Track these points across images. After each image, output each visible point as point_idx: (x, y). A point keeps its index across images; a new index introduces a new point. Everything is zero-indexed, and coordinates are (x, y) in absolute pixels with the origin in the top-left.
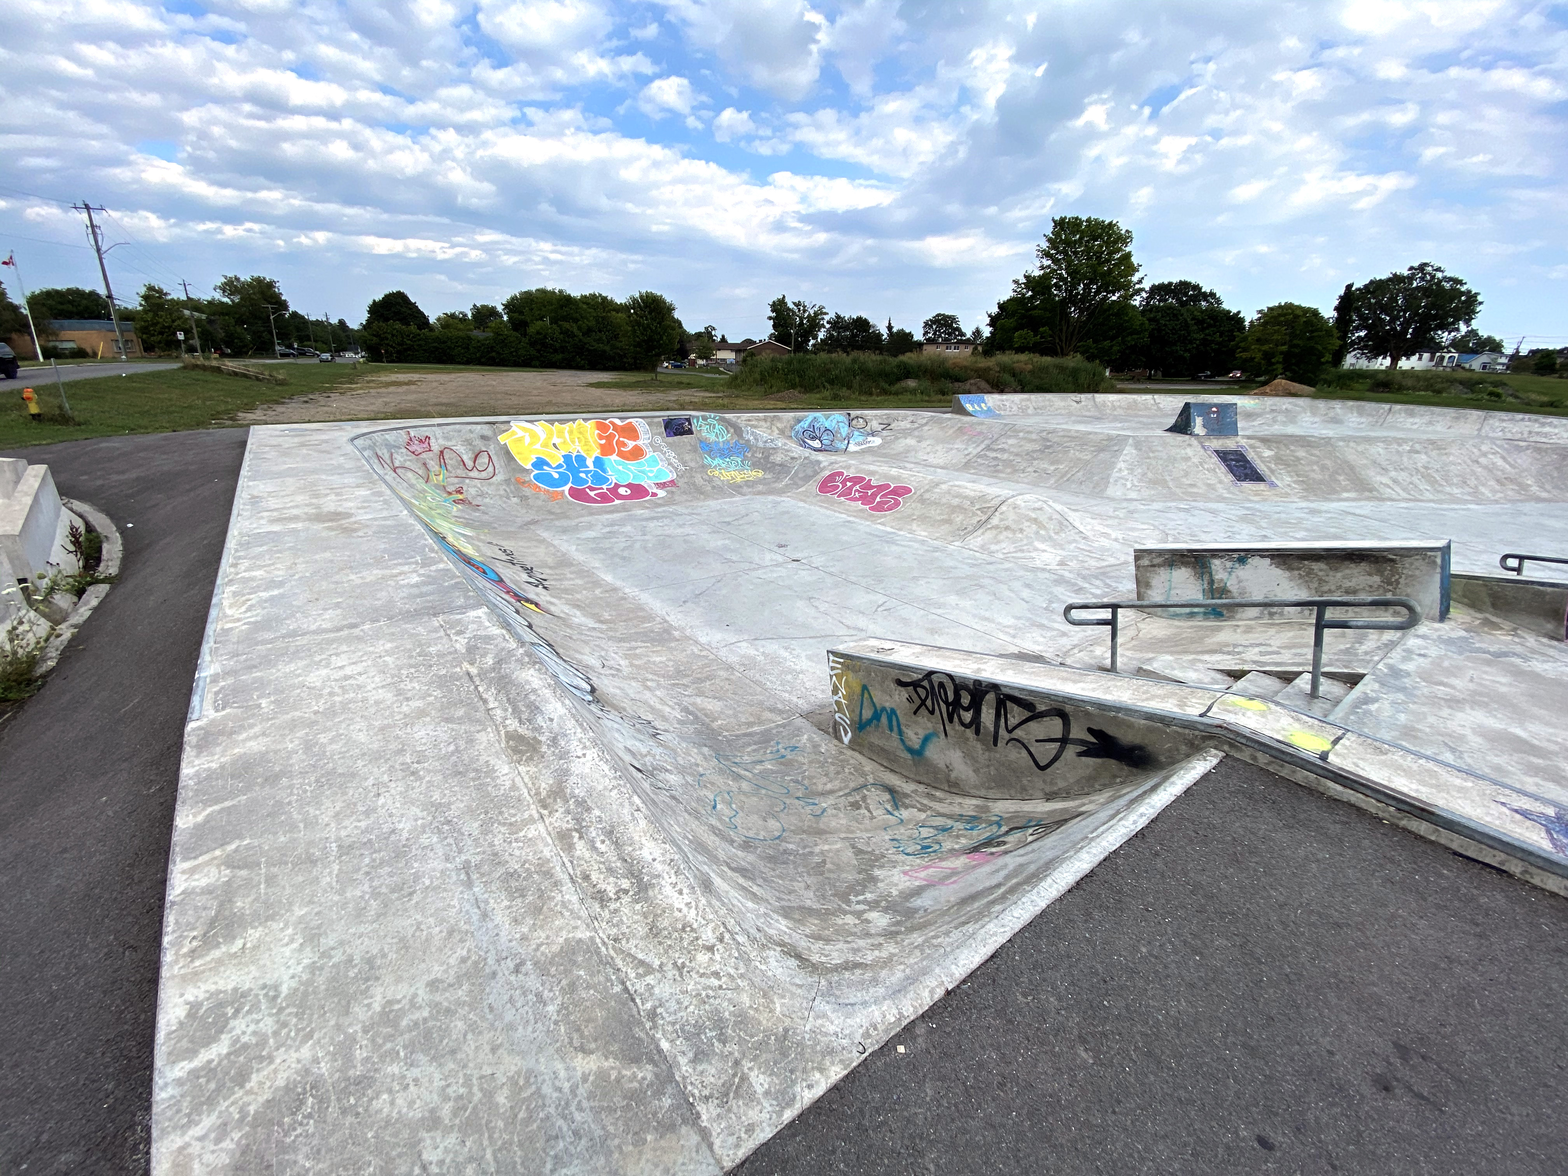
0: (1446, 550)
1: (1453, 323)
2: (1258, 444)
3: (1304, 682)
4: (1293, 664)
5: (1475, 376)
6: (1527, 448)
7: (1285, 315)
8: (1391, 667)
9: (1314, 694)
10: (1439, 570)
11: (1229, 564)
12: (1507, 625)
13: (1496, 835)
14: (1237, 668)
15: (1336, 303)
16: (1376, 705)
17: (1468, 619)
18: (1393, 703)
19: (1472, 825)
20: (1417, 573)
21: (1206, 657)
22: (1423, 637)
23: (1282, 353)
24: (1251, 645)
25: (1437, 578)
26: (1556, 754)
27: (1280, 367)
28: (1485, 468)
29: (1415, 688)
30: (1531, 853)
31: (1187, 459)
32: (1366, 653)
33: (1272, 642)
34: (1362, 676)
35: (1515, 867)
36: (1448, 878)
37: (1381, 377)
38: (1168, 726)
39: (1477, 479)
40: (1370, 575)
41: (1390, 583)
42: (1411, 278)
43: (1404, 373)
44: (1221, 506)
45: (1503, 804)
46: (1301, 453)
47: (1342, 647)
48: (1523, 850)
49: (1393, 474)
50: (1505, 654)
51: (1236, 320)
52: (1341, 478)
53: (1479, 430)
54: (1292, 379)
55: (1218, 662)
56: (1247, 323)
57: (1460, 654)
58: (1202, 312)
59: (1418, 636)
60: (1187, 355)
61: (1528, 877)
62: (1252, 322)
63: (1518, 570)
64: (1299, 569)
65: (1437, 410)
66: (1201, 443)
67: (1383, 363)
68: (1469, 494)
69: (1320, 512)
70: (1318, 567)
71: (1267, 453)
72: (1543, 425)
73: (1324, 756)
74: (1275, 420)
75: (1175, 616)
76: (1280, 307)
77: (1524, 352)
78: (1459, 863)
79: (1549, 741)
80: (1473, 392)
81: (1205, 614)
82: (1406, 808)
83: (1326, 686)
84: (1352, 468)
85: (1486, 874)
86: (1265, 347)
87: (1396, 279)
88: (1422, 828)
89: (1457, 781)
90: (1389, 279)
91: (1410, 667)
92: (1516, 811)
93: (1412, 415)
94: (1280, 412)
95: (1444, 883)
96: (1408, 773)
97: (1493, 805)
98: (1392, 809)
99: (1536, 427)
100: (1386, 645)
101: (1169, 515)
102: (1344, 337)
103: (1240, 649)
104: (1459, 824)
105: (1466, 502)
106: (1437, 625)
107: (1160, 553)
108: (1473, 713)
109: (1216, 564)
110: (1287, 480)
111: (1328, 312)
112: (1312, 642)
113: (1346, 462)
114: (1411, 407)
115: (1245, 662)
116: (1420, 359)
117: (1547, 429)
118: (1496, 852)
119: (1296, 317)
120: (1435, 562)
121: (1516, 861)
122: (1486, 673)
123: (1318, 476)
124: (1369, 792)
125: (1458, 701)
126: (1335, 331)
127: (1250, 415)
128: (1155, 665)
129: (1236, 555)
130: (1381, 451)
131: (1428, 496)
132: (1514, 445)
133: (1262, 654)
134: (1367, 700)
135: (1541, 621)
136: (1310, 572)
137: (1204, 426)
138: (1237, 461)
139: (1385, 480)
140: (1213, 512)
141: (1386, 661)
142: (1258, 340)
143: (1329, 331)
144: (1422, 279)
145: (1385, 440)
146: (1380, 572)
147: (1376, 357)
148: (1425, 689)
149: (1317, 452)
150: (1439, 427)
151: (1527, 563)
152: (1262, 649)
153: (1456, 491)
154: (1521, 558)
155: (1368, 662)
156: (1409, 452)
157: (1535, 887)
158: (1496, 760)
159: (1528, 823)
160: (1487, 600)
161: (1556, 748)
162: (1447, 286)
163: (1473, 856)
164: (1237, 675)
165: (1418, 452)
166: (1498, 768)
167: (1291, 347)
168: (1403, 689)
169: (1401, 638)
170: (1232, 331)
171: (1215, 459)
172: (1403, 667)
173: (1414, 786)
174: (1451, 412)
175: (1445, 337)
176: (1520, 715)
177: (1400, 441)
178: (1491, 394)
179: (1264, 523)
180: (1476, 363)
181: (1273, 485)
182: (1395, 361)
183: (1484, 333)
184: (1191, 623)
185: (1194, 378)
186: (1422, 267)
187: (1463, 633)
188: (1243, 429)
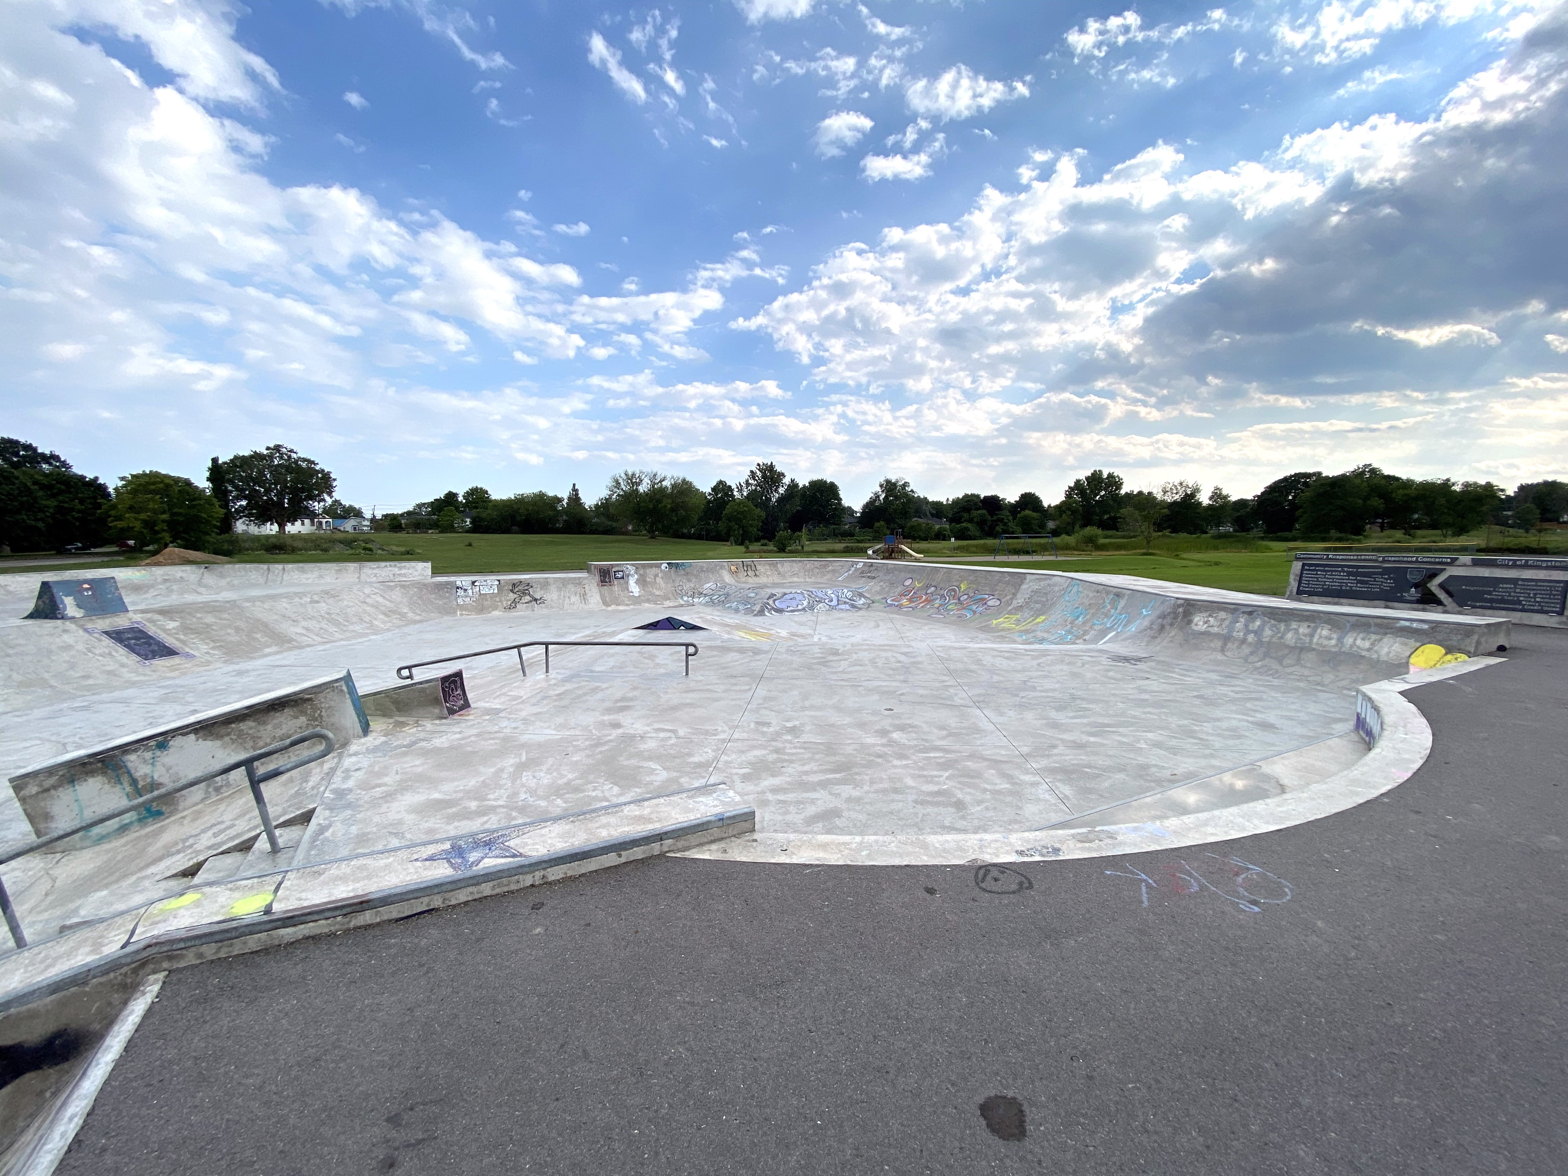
0: (348, 679)
1: (319, 495)
2: (156, 617)
3: (263, 844)
4: (250, 830)
5: (350, 536)
6: (396, 586)
7: (154, 483)
8: (334, 791)
9: (275, 849)
10: (347, 696)
11: (148, 755)
12: (411, 720)
13: (416, 887)
14: (191, 863)
15: (207, 474)
16: (331, 830)
17: (384, 727)
18: (343, 821)
19: (398, 890)
20: (332, 703)
21: (152, 870)
22: (356, 754)
23: (163, 521)
24: (204, 831)
25: (349, 702)
26: (461, 799)
27: (167, 537)
28: (372, 606)
29: (357, 800)
30: (441, 885)
31: (68, 648)
32: (313, 788)
33: (225, 818)
34: (313, 811)
35: (437, 902)
36: (395, 945)
37: (274, 540)
38: (85, 983)
39: (369, 615)
40: (296, 718)
41: (315, 719)
42: (271, 457)
43: (293, 536)
44: (130, 692)
45: (416, 860)
46: (209, 619)
47: (293, 791)
48: (436, 886)
49: (304, 623)
50: (415, 743)
51: (95, 488)
52: (258, 636)
53: (359, 578)
54: (186, 548)
55: (168, 868)
56: (111, 490)
57: (385, 756)
58: (46, 475)
59: (351, 755)
60: (40, 525)
61: (448, 903)
62: (116, 489)
63: (411, 677)
64: (228, 734)
65: (323, 565)
66: (82, 627)
67: (271, 529)
68: (368, 628)
69: (247, 671)
70: (247, 726)
71: (171, 625)
72: (400, 568)
73: (268, 911)
74: (170, 591)
75: (102, 839)
76: (144, 475)
77: (379, 516)
78: (401, 926)
79: (455, 792)
80: (352, 548)
81: (140, 820)
82: (349, 910)
83: (283, 836)
84: (266, 625)
85: (422, 921)
86: (143, 516)
87: (257, 456)
88: (367, 917)
89: (383, 862)
90: (251, 457)
91: (350, 784)
92: (426, 860)
93: (303, 571)
94: (175, 581)
95: (393, 951)
96: (344, 879)
97: (410, 865)
98: (339, 919)
99: (396, 570)
100: (328, 774)
101: (62, 720)
102: (225, 505)
103: (191, 841)
104: (390, 896)
105: (367, 635)
106: (363, 740)
107: (50, 771)
108: (405, 798)
109: (132, 759)
110: (204, 648)
111: (202, 481)
112: (254, 803)
113: (258, 620)
114: (301, 565)
115: (198, 852)
116: (303, 524)
117: (403, 571)
118: (421, 900)
119: (168, 486)
120: (342, 691)
121: (436, 897)
122: (405, 762)
123: (235, 638)
124: (316, 917)
125: (391, 795)
126: (215, 501)
127: (137, 588)
128: (83, 912)
129: (152, 743)
130: (287, 606)
131: (338, 636)
132: (387, 585)
133: (215, 835)
134: (322, 829)
135: (431, 709)
136: (241, 734)
137: (79, 606)
138: (135, 638)
139: (299, 630)
140: (125, 701)
141: (330, 788)
142: (131, 508)
143: (208, 500)
144: (281, 458)
145: (287, 596)
146: (303, 713)
147: (264, 522)
148: (366, 796)
149: (225, 616)
150: (328, 579)
151: (414, 670)
152: (215, 830)
153: (357, 628)
154: (409, 668)
155: (316, 795)
156: (311, 602)
157: (454, 906)
158: (427, 825)
159: (435, 863)
160: (392, 707)
161: (460, 795)
162: (304, 465)
163: (410, 913)
164: (191, 872)
165: (317, 602)
166: (430, 831)
167: (173, 514)
168: (349, 806)
169: (339, 763)
170: (95, 498)
171: (107, 641)
172: (345, 786)
173: (351, 888)
174: (333, 566)
175: (317, 506)
176: (432, 782)
177: (300, 595)
178: (365, 549)
179: (190, 698)
180: (349, 525)
181: (188, 656)
182: (282, 526)
183: (346, 503)
184: (123, 841)
185: (61, 551)
186: (277, 448)
187: (383, 739)
188: (134, 603)
